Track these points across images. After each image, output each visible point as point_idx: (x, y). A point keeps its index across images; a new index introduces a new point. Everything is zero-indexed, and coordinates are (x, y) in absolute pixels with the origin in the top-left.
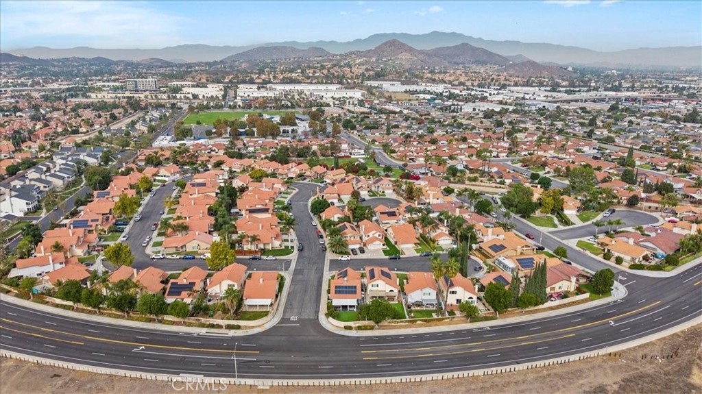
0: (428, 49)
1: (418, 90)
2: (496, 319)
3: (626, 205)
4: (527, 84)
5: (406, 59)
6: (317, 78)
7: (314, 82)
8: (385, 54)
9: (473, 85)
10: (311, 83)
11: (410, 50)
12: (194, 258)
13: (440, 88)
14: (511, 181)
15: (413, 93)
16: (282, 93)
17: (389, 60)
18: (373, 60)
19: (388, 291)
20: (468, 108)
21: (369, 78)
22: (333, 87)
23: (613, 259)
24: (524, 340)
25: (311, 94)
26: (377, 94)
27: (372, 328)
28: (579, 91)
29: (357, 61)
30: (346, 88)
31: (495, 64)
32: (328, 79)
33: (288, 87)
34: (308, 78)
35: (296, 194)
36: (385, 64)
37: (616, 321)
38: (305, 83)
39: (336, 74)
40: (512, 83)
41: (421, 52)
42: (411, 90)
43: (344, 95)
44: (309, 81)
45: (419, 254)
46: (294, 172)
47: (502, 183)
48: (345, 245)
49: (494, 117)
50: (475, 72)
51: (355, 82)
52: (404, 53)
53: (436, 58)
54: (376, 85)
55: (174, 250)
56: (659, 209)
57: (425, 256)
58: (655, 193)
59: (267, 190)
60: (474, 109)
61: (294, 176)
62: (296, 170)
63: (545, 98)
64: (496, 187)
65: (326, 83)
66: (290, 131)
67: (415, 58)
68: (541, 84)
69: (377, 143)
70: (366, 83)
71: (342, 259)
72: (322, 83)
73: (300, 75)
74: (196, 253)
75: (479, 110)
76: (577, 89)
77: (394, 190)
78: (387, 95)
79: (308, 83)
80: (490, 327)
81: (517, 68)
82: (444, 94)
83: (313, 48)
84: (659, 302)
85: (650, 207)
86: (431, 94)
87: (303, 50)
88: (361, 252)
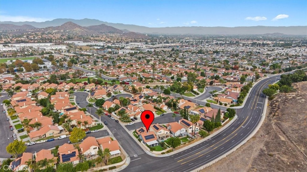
0: (87, 26)
1: (93, 45)
2: (210, 135)
3: (209, 85)
4: (135, 41)
5: (79, 31)
6: (36, 40)
7: (36, 42)
8: (67, 28)
9: (114, 42)
10: (34, 43)
11: (80, 27)
12: (54, 140)
13: (102, 44)
14: (166, 80)
15: (91, 46)
16: (21, 48)
17: (70, 31)
18: (62, 31)
19: (165, 133)
20: (121, 52)
21: (65, 40)
22: (49, 44)
23: (223, 105)
24: (225, 140)
25: (38, 48)
26: (73, 47)
27: (172, 151)
28: (156, 44)
29: (54, 32)
30: (55, 45)
31: (118, 33)
32: (44, 40)
33: (23, 45)
34: (32, 40)
35: (76, 98)
36: (69, 33)
37: (244, 126)
38: (30, 42)
39: (47, 38)
40: (130, 41)
41: (84, 28)
42: (90, 45)
43: (57, 48)
44: (33, 41)
45: (159, 115)
46: (67, 88)
47: (163, 82)
48: (127, 117)
49: (135, 55)
50: (111, 37)
51: (59, 42)
52: (76, 28)
53: (92, 30)
54: (71, 43)
55: (38, 138)
56: (220, 85)
57: (162, 115)
58: (214, 79)
59: (62, 98)
60: (124, 53)
61: (68, 89)
62: (68, 87)
63: (146, 47)
64: (161, 84)
65: (43, 42)
66: (43, 67)
67: (83, 30)
68: (140, 41)
69: (94, 70)
70: (65, 42)
71: (130, 124)
72: (40, 42)
73: (26, 38)
74: (53, 136)
75: (126, 53)
76: (155, 43)
77: (124, 90)
78: (79, 47)
79: (32, 43)
80: (211, 138)
81: (128, 35)
82: (105, 46)
83: (25, 25)
84: (248, 117)
85: (217, 85)
86: (99, 46)
87: (20, 26)
88: (136, 120)
